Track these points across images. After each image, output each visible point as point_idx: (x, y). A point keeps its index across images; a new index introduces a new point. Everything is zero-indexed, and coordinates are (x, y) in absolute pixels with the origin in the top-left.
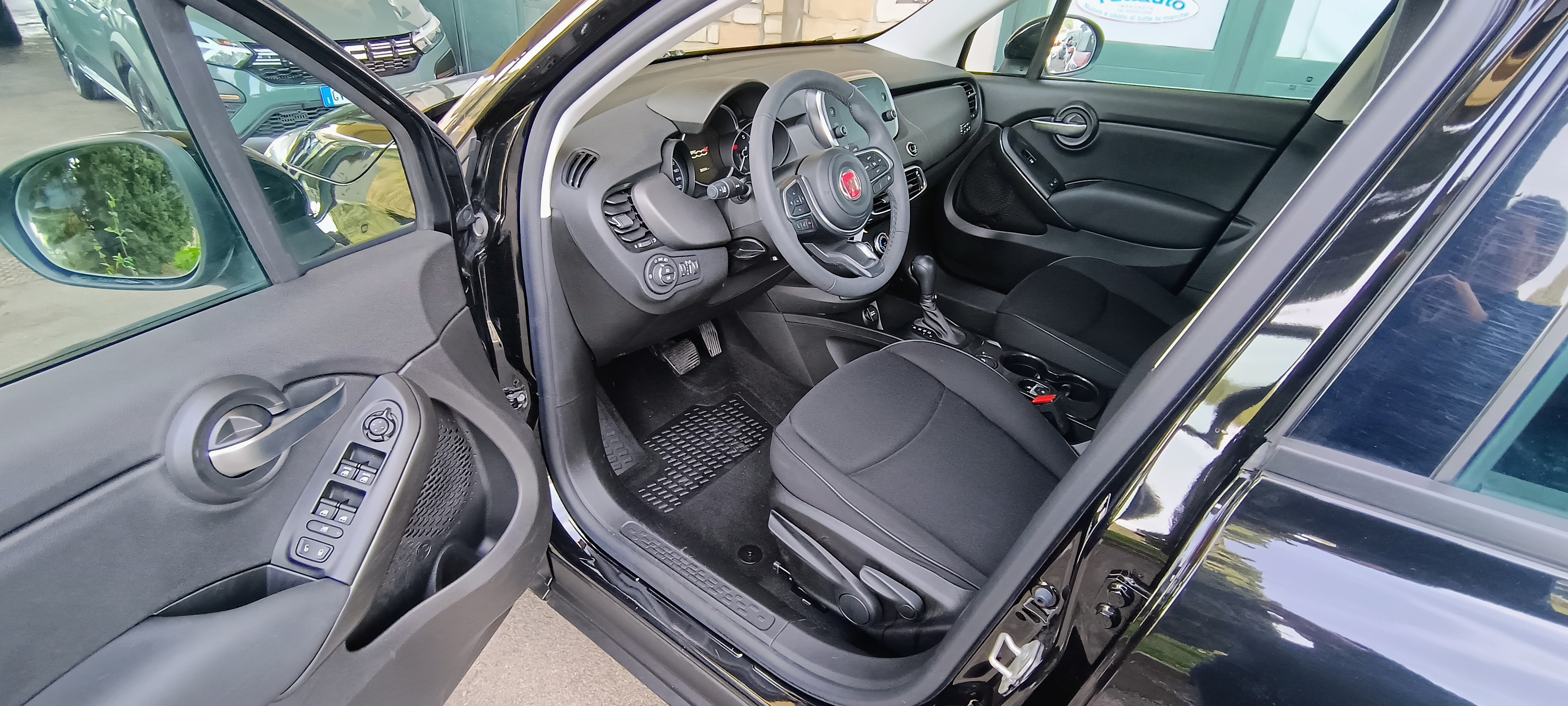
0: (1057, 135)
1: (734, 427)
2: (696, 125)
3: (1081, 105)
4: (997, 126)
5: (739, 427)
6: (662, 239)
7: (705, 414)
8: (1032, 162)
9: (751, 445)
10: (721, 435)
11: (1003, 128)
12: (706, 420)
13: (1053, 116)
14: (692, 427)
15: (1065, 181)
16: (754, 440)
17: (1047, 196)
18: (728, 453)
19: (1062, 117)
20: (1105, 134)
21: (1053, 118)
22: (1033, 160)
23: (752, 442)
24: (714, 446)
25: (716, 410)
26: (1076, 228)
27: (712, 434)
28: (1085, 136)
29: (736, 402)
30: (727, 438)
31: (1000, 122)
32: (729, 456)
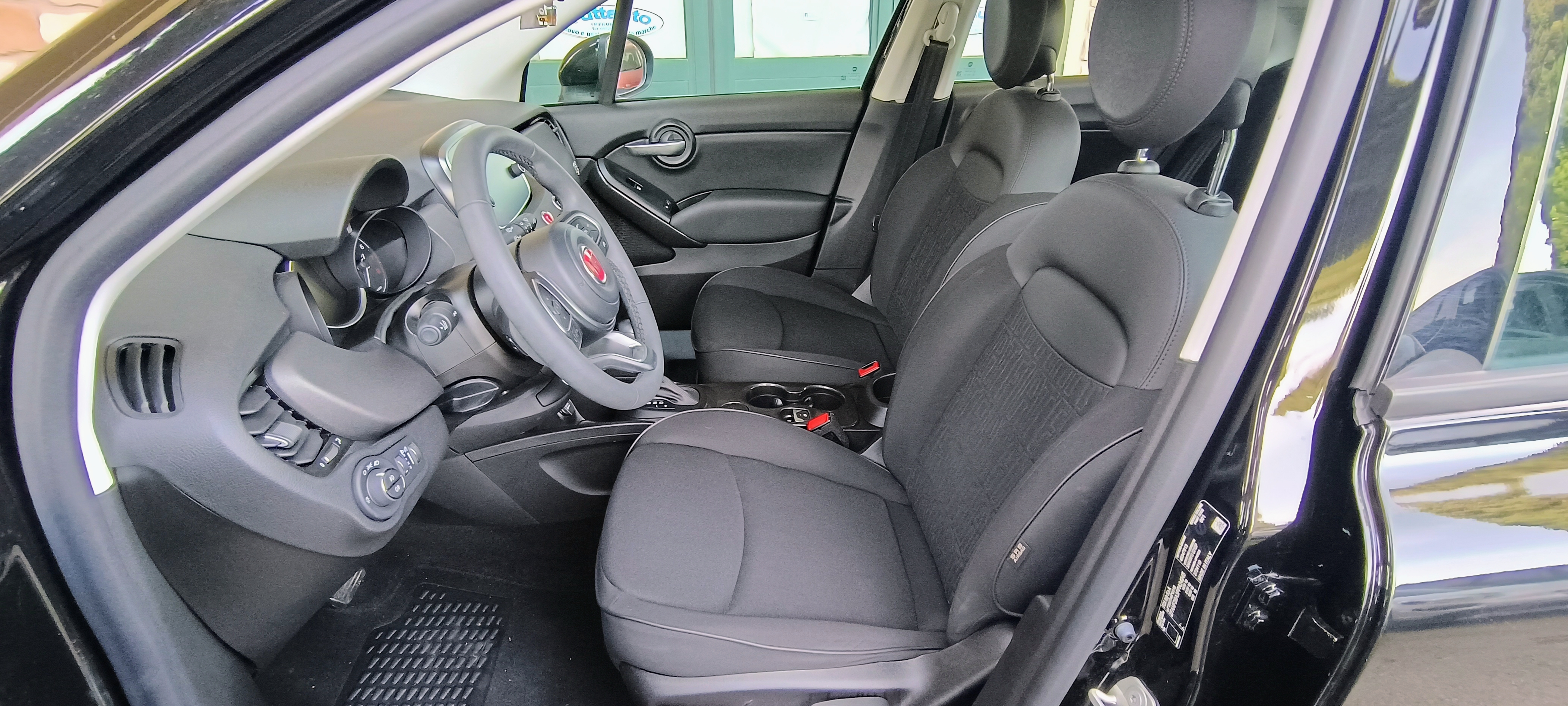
0: (659, 157)
1: (451, 629)
2: (327, 241)
3: (672, 122)
4: (590, 159)
5: (458, 624)
6: (350, 432)
7: (397, 634)
8: (640, 189)
9: (492, 637)
10: (441, 648)
11: (596, 160)
12: (403, 642)
13: (647, 138)
14: (391, 663)
15: (675, 201)
16: (492, 628)
17: (668, 221)
18: (469, 667)
19: (658, 137)
20: (703, 146)
21: (648, 140)
22: (640, 187)
23: (490, 634)
24: (441, 671)
25: (410, 620)
26: (703, 244)
27: (426, 657)
28: (687, 152)
29: (430, 594)
30: (452, 648)
31: (592, 154)
32: (473, 671)
